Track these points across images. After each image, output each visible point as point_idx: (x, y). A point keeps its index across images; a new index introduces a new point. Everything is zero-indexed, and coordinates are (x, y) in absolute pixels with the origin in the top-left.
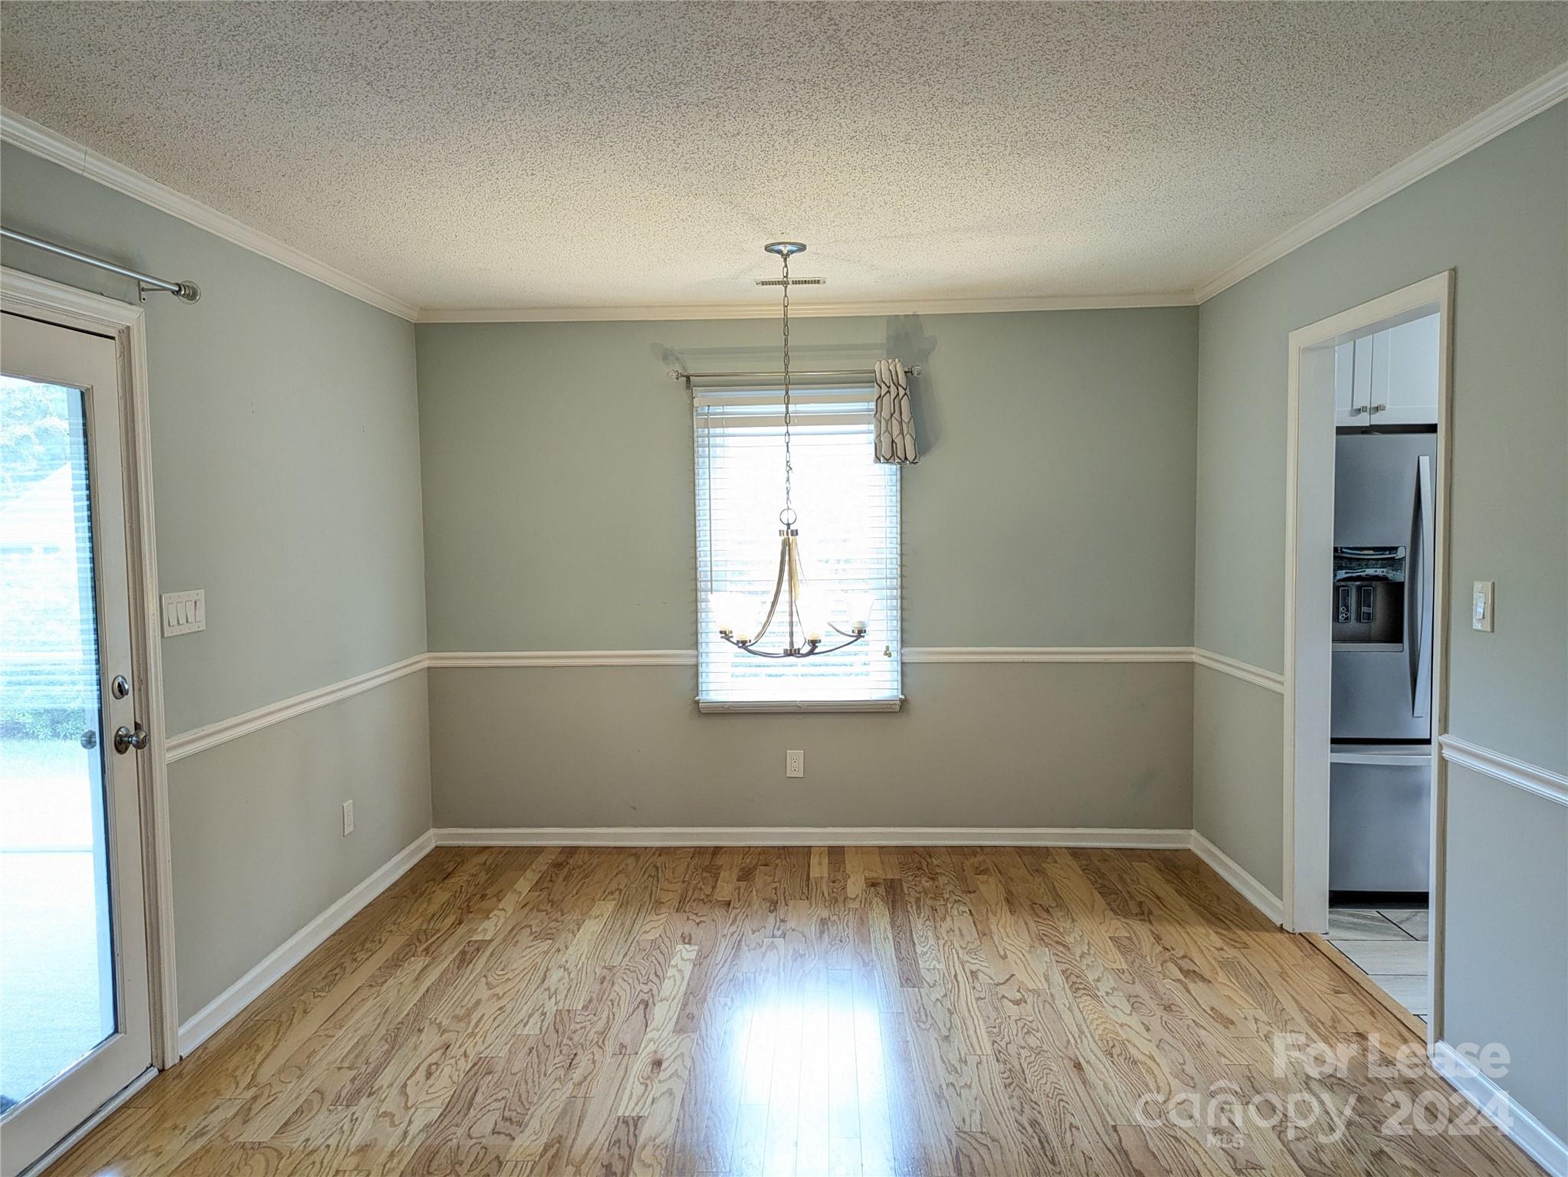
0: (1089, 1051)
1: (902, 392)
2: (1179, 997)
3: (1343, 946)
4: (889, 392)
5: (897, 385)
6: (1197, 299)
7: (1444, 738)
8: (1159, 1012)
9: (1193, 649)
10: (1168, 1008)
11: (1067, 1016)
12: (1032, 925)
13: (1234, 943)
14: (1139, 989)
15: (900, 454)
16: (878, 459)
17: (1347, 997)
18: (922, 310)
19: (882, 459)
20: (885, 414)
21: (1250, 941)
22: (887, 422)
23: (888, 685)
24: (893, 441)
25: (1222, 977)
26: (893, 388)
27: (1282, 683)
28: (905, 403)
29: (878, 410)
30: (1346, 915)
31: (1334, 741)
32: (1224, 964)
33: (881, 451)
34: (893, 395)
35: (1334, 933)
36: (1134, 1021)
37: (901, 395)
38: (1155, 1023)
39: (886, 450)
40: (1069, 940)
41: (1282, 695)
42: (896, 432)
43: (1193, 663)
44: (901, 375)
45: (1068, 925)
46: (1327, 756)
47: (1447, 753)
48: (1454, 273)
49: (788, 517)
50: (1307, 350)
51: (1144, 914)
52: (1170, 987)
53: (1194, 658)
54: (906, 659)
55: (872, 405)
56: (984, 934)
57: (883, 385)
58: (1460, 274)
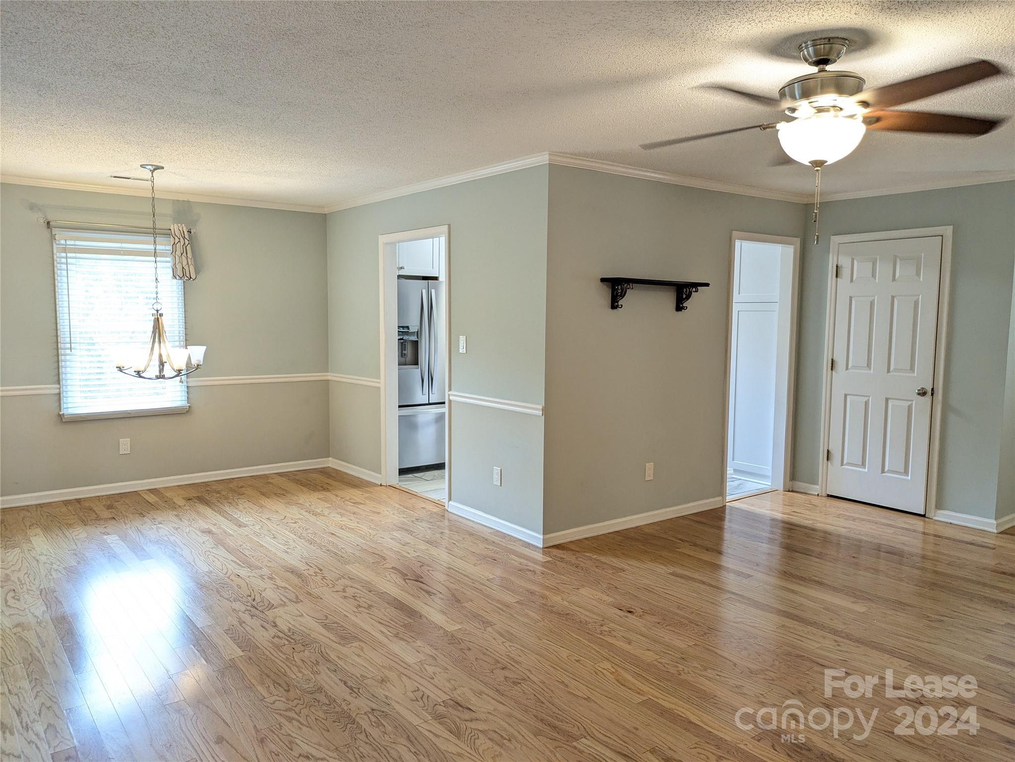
0: (333, 529)
1: (187, 242)
2: (356, 510)
3: (405, 486)
4: (179, 241)
5: (184, 238)
6: (326, 211)
7: (450, 393)
8: (352, 515)
9: (329, 374)
10: (354, 513)
11: (318, 523)
12: (282, 501)
13: (367, 492)
14: (339, 511)
15: (188, 275)
16: (174, 277)
17: (414, 499)
18: (192, 199)
19: (177, 277)
20: (178, 253)
21: (372, 491)
22: (179, 257)
23: (180, 398)
24: (183, 268)
25: (367, 502)
26: (182, 239)
27: (379, 383)
28: (189, 248)
29: (174, 251)
30: (404, 477)
31: (400, 406)
32: (366, 498)
33: (176, 273)
34: (182, 243)
35: (400, 484)
36: (344, 519)
37: (187, 244)
38: (352, 518)
39: (180, 273)
40: (300, 502)
41: (380, 388)
42: (185, 263)
43: (328, 381)
44: (186, 233)
45: (296, 497)
46: (397, 412)
47: (451, 398)
48: (449, 225)
49: (156, 307)
50: (386, 244)
51: (327, 490)
52: (350, 507)
53: (329, 378)
54: (190, 385)
55: (170, 248)
56: (261, 506)
57: (176, 237)
58: (451, 226)
